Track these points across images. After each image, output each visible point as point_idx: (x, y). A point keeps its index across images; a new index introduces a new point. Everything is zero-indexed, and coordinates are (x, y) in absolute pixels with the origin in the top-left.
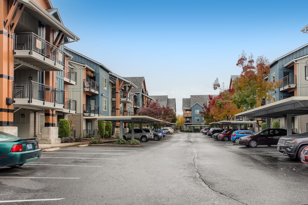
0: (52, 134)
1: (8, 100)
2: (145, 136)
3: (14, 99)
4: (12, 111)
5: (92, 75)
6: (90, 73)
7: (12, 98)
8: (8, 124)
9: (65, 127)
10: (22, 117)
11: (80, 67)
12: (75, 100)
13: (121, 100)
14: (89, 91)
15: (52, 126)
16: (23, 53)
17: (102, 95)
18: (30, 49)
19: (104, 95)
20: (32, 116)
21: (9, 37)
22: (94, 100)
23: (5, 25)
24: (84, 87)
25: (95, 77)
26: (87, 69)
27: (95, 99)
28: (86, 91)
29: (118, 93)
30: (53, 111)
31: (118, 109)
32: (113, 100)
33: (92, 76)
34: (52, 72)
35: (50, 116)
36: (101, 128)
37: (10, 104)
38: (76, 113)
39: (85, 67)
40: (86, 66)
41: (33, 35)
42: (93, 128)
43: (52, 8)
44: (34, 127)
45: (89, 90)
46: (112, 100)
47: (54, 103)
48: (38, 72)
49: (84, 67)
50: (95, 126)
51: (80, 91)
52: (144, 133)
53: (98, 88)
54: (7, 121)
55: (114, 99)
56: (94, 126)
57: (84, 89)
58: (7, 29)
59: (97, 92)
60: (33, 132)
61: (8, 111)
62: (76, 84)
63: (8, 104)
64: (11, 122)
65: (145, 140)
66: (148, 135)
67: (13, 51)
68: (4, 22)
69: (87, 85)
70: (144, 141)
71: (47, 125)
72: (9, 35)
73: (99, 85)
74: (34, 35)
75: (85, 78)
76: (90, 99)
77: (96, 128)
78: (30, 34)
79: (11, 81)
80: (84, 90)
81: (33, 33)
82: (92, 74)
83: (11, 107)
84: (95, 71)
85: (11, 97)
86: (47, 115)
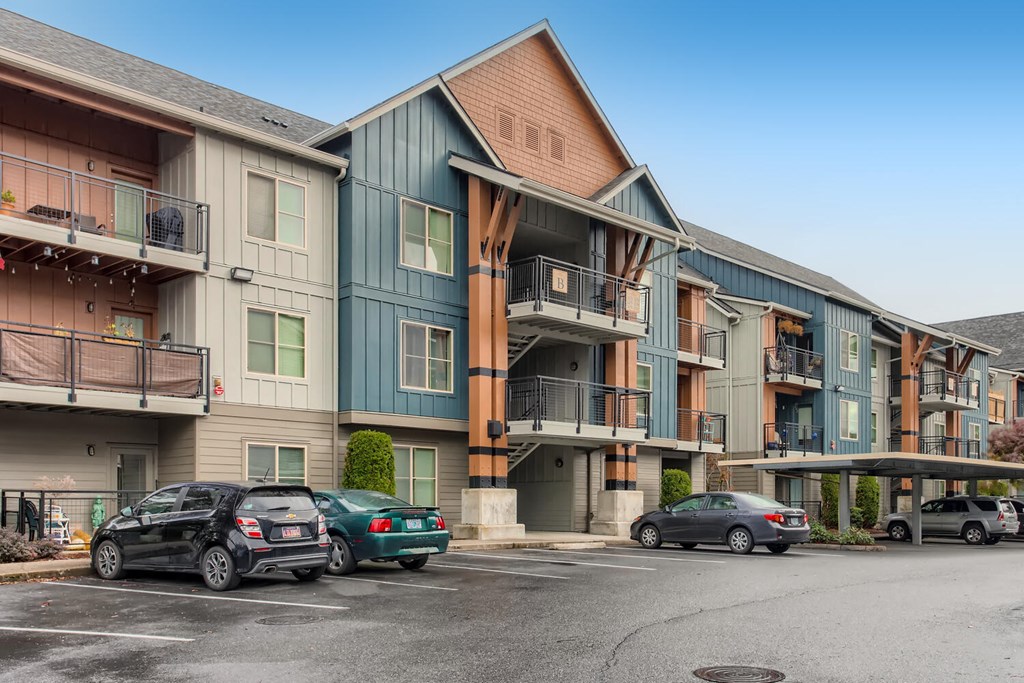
0: (621, 510)
1: (491, 425)
2: (979, 525)
3: (509, 423)
4: (504, 452)
5: (799, 330)
6: (788, 325)
7: (502, 422)
8: (493, 482)
9: (677, 490)
10: (557, 465)
11: (754, 312)
12: (721, 413)
13: (921, 400)
14: (780, 380)
15: (626, 489)
16: (522, 310)
17: (836, 391)
18: (536, 298)
19: (841, 389)
20: (581, 463)
21: (493, 276)
22: (809, 409)
23: (483, 252)
24: (767, 370)
25: (811, 334)
26: (779, 316)
27: (811, 405)
28: (772, 383)
29: (908, 377)
30: (626, 450)
31: (908, 433)
32: (893, 403)
33: (801, 334)
34: (623, 342)
35: (618, 463)
36: (829, 497)
37: (498, 436)
38: (724, 450)
39: (771, 309)
40: (772, 305)
41: (542, 262)
42: (805, 497)
43: (633, 166)
44: (585, 492)
45: (782, 379)
46: (891, 402)
47: (612, 428)
48: (591, 350)
49: (766, 308)
50: (812, 488)
51: (756, 384)
52: (976, 514)
53: (819, 371)
54: (490, 475)
55: (896, 401)
56: (808, 490)
57: (768, 376)
58: (490, 258)
59: (815, 384)
60: (585, 503)
61: (493, 452)
62: (724, 366)
63: (493, 436)
64: (501, 479)
65: (979, 537)
66: (988, 521)
67: (506, 307)
68: (482, 243)
69: (773, 363)
70: (975, 540)
71: (611, 485)
72: (494, 272)
73: (823, 361)
74: (544, 260)
75: (773, 342)
76: (796, 404)
77: (816, 495)
78: (534, 260)
79: (500, 380)
80: (767, 380)
81: (542, 257)
82: (800, 327)
83: (501, 443)
84: (811, 316)
85: (500, 417)
86: (611, 458)
